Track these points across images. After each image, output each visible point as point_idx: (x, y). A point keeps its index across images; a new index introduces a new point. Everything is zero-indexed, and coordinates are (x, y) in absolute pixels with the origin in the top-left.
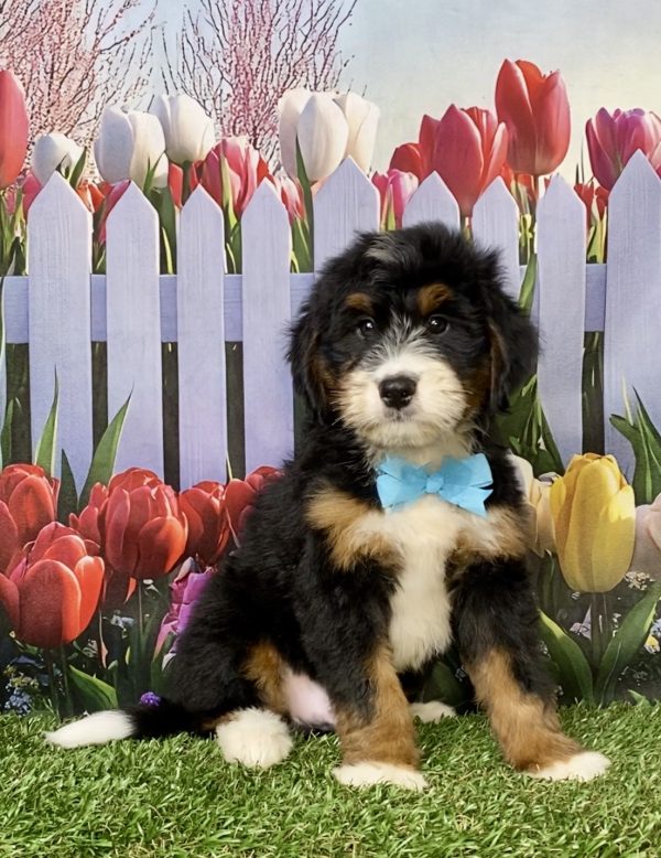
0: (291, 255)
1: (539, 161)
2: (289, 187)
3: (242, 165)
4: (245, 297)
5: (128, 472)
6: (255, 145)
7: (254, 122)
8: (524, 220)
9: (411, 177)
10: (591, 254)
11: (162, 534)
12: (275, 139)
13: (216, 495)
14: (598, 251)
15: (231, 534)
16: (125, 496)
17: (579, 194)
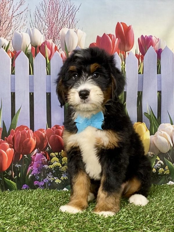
1: (126, 48)
2: (63, 53)
3: (51, 47)
4: (51, 81)
5: (20, 126)
6: (54, 42)
7: (54, 36)
8: (123, 63)
10: (139, 72)
11: (29, 143)
12: (59, 41)
13: (44, 132)
14: (141, 71)
15: (47, 143)
16: (20, 133)
17: (136, 57)
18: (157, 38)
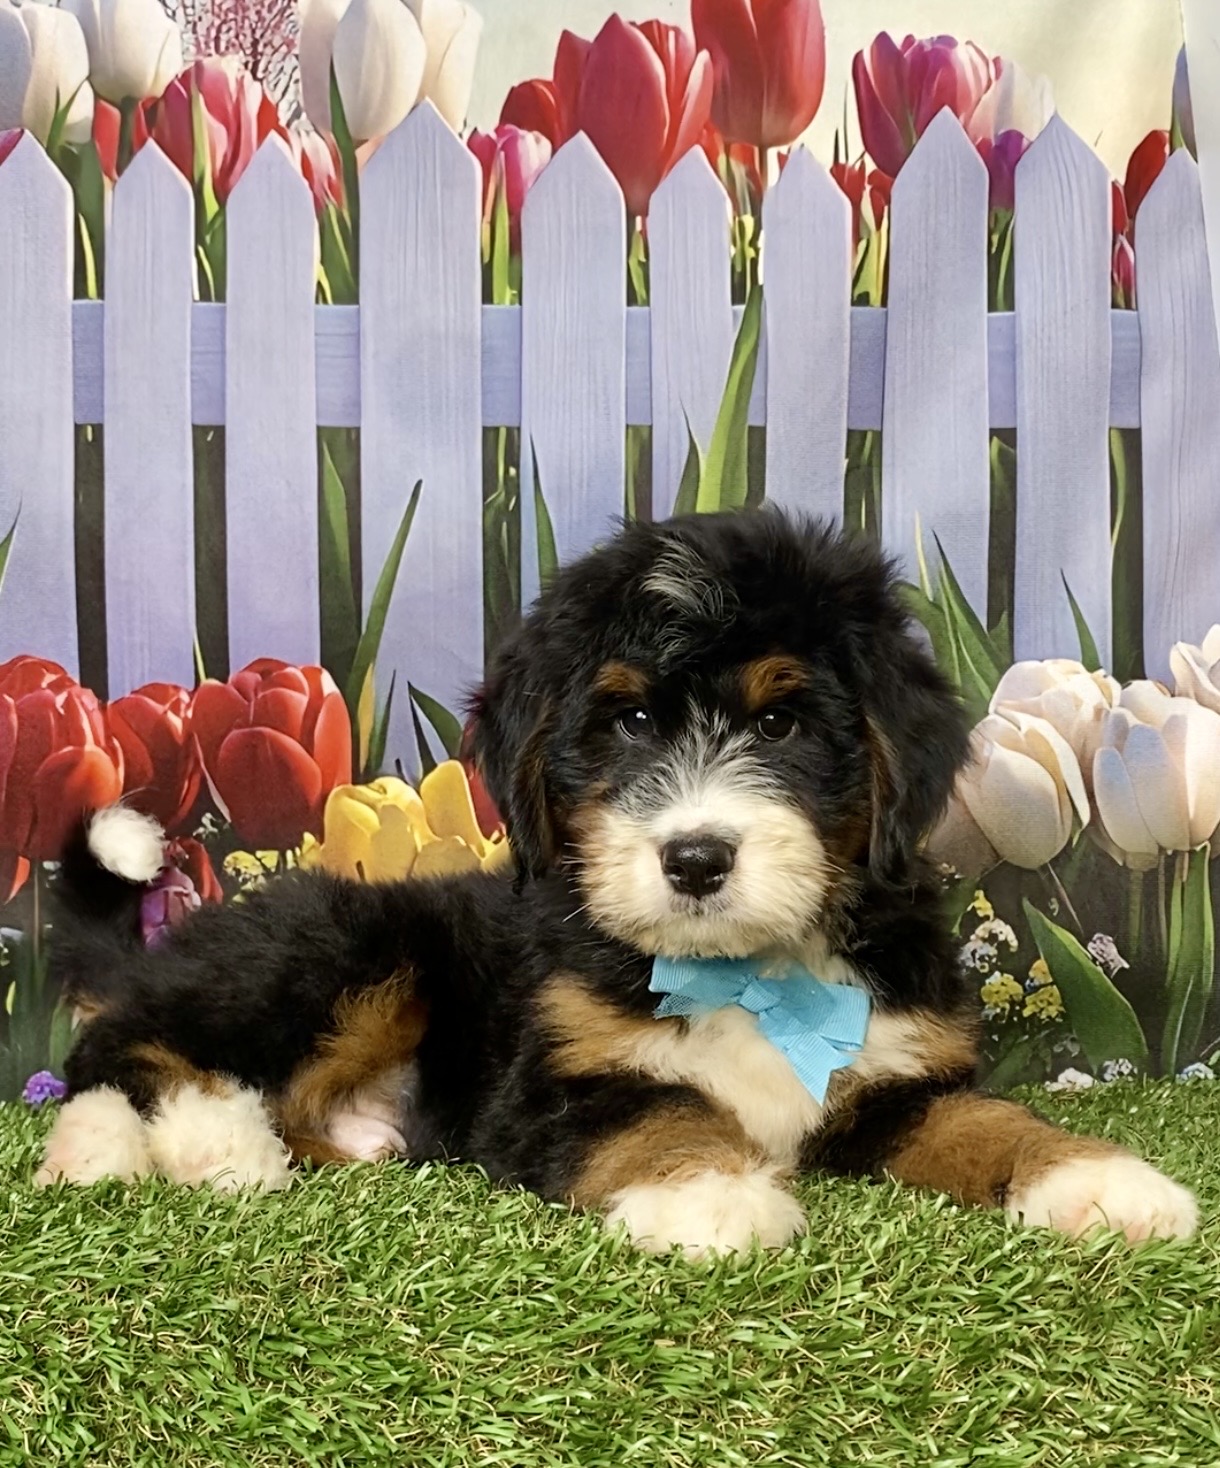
0: (318, 272)
1: (769, 121)
2: (316, 151)
3: (230, 108)
4: (230, 344)
5: (13, 662)
6: (254, 73)
7: (254, 31)
8: (741, 225)
9: (538, 141)
10: (859, 290)
11: (77, 778)
12: (291, 62)
13: (176, 709)
14: (872, 285)
15: (203, 780)
16: (7, 707)
17: (840, 183)
18: (990, 56)
